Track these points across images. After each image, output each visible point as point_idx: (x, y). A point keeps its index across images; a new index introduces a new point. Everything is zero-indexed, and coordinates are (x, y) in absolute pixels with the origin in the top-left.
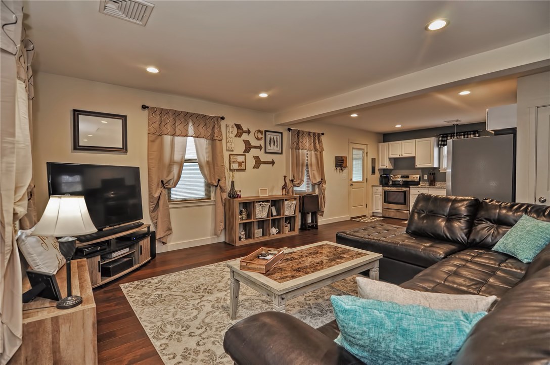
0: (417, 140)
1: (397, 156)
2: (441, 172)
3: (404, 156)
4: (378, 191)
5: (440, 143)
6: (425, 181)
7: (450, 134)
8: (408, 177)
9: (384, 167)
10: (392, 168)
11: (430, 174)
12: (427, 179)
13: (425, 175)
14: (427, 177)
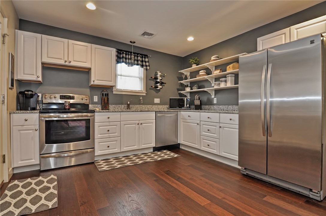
0: (94, 46)
1: (62, 62)
2: (114, 93)
3: (73, 64)
4: (27, 123)
5: (116, 58)
6: (96, 103)
7: (124, 51)
8: (72, 98)
9: (33, 78)
10: (40, 79)
11: (103, 94)
12: (97, 101)
13: (95, 97)
14: (97, 99)
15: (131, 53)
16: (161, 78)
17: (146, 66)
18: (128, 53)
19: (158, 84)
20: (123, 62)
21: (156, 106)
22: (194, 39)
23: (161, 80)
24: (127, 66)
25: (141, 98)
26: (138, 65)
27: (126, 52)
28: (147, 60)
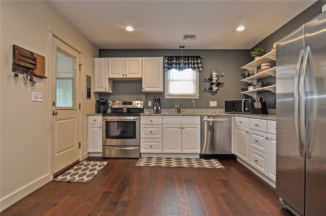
0: (144, 58)
1: (120, 76)
2: (166, 97)
3: (129, 76)
4: (95, 123)
5: (166, 65)
6: (149, 108)
7: (175, 57)
8: (131, 103)
9: (103, 90)
10: (111, 92)
11: (155, 99)
12: (151, 105)
13: (149, 102)
14: (151, 104)
15: (181, 57)
16: (217, 79)
17: (198, 68)
18: (178, 58)
19: (214, 86)
20: (173, 67)
21: (212, 110)
22: (245, 29)
23: (217, 80)
24: (177, 71)
25: (193, 101)
26: (188, 68)
27: (176, 57)
28: (199, 61)
